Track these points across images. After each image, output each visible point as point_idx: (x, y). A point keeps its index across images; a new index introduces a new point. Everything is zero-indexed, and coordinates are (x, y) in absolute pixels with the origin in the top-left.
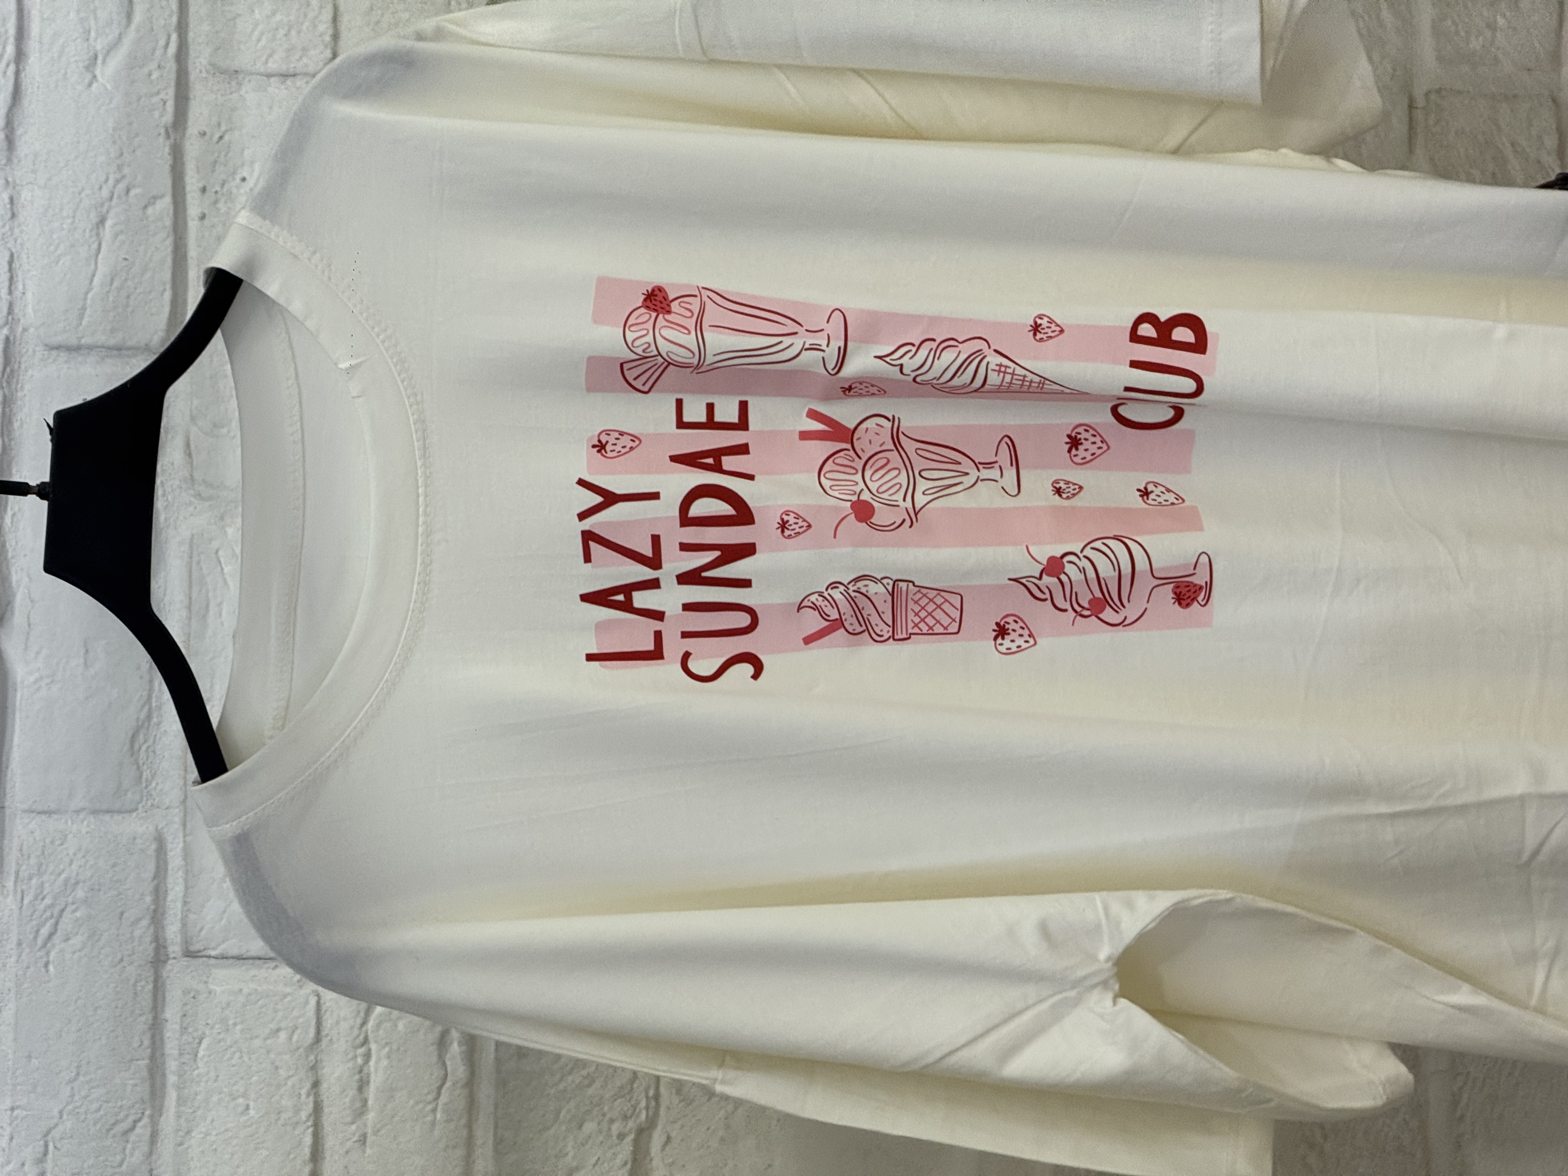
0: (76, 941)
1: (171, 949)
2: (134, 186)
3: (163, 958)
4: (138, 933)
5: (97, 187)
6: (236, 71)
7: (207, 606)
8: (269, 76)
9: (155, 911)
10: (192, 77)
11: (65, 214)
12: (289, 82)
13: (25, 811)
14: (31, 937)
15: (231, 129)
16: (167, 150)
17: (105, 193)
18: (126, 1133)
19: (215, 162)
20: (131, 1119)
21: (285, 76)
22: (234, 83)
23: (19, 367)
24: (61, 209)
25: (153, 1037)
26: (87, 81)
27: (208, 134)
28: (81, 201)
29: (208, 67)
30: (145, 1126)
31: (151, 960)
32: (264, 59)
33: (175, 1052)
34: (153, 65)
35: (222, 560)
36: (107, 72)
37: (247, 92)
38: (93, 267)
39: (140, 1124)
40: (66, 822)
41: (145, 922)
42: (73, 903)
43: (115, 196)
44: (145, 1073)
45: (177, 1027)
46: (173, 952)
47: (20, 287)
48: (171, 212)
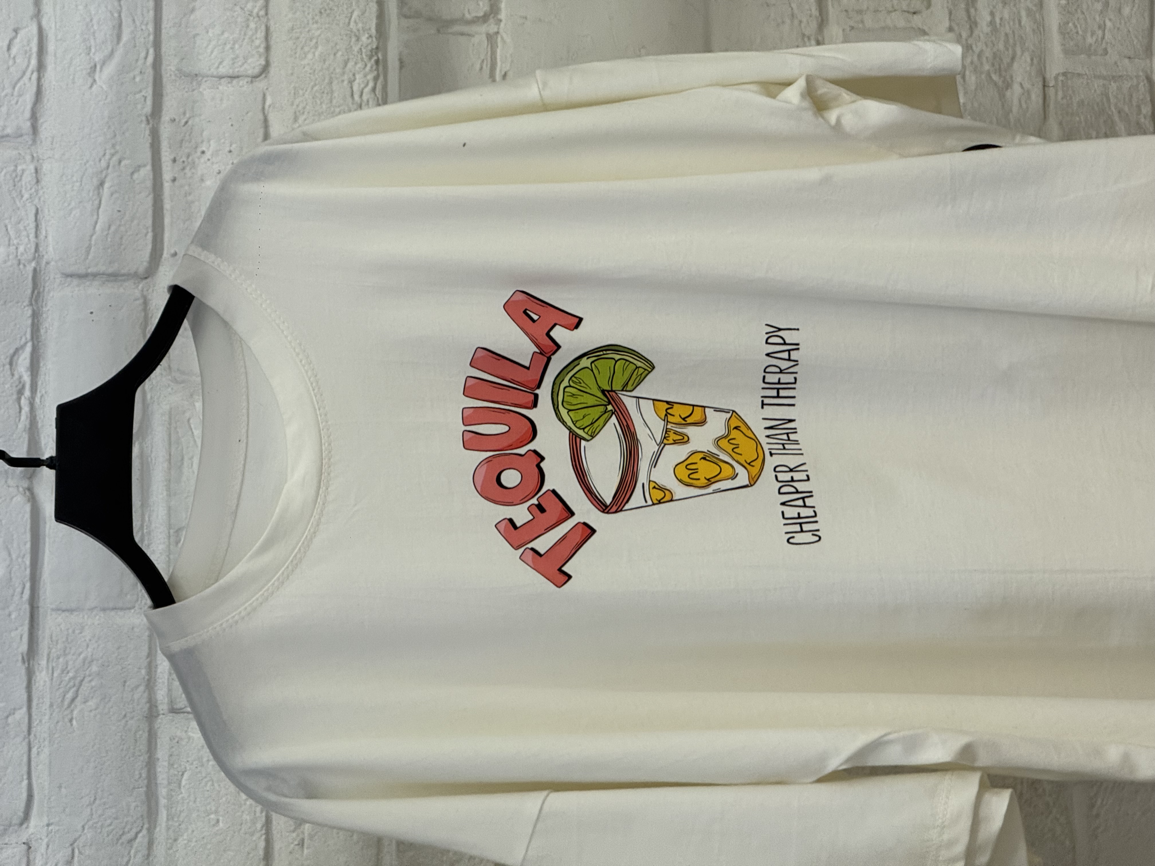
0: (92, 703)
1: (160, 707)
2: (124, 158)
3: (155, 714)
4: (136, 696)
5: (97, 160)
6: (196, 75)
7: (182, 459)
8: (221, 77)
9: (149, 680)
10: (165, 80)
11: (75, 179)
12: (235, 82)
13: (53, 610)
14: (60, 700)
15: (193, 117)
16: (147, 132)
17: (103, 164)
18: (131, 841)
19: (182, 140)
20: (134, 831)
21: (232, 77)
22: (194, 83)
23: (44, 290)
24: (73, 176)
25: (149, 771)
26: (89, 84)
27: (177, 120)
28: (86, 169)
29: (176, 72)
30: (144, 836)
31: (145, 715)
32: (216, 65)
33: (165, 782)
34: (137, 72)
35: (192, 426)
36: (103, 76)
37: (205, 89)
38: (95, 217)
39: (140, 835)
40: (83, 617)
41: (142, 688)
42: (90, 676)
43: (111, 165)
44: (143, 797)
45: (166, 764)
46: (162, 710)
47: (44, 233)
48: (151, 177)
